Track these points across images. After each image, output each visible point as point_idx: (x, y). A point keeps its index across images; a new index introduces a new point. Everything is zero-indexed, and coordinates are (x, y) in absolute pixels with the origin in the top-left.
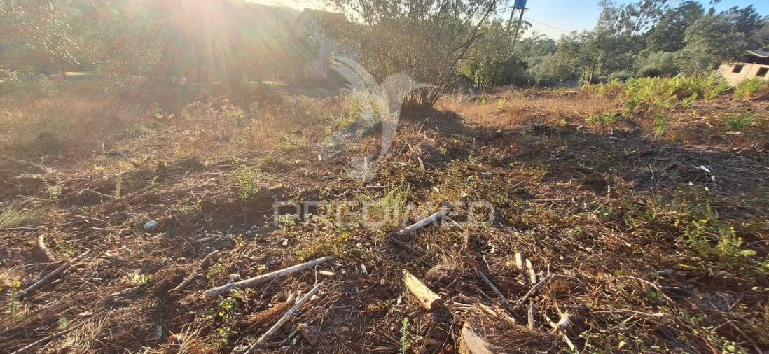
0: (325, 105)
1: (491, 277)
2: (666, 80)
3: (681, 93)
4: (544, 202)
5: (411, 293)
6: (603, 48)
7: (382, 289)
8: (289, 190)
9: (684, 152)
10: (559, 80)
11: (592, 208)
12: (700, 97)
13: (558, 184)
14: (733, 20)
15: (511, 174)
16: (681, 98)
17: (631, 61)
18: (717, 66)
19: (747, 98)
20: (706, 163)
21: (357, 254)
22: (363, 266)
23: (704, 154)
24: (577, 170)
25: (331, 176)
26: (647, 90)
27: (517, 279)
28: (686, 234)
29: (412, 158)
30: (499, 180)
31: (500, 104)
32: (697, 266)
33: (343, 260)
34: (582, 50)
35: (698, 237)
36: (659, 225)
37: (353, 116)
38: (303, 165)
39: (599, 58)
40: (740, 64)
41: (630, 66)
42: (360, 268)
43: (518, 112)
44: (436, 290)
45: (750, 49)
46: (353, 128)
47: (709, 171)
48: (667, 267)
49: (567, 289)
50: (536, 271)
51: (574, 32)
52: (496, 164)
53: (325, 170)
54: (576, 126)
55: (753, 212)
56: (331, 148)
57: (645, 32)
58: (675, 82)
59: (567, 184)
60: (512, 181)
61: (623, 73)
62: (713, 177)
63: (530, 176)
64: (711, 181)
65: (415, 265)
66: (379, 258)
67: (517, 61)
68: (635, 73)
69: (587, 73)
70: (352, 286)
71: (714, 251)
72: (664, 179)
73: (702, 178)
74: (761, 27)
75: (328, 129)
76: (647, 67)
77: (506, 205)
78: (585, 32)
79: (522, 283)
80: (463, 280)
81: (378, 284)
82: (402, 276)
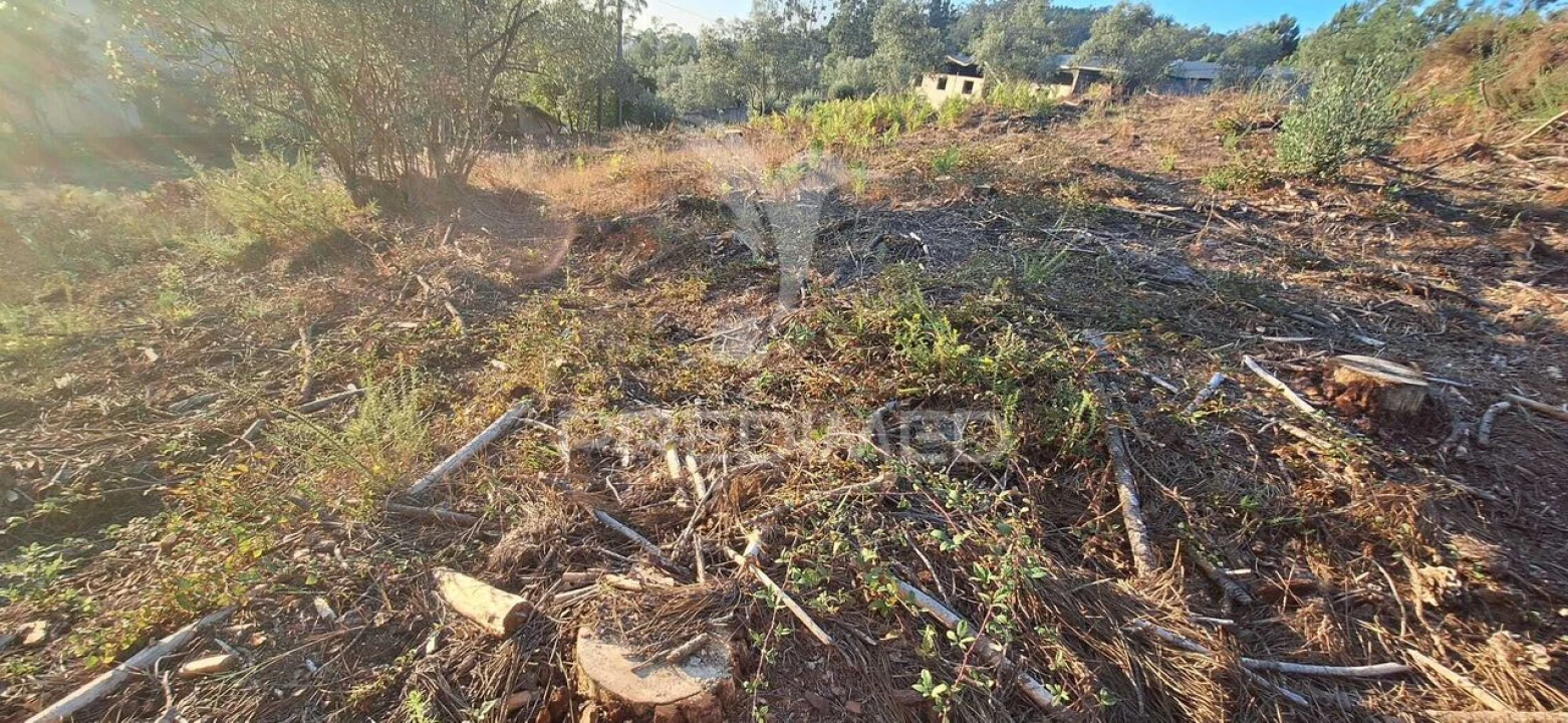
0: (152, 206)
1: (624, 517)
2: (859, 103)
3: (881, 123)
4: (711, 339)
5: (460, 616)
6: (771, 52)
7: (381, 638)
8: (35, 473)
9: (892, 214)
10: (716, 112)
11: (783, 330)
12: (903, 129)
13: (730, 301)
14: (925, 7)
15: (648, 300)
16: (881, 133)
17: (816, 73)
18: (919, 82)
19: (952, 126)
20: (914, 227)
21: (295, 579)
22: (321, 603)
23: (915, 214)
24: (757, 269)
25: (199, 399)
26: (837, 122)
27: (673, 500)
28: (897, 343)
29: (431, 306)
30: (630, 315)
31: (615, 163)
32: (919, 386)
33: (257, 608)
34: (739, 53)
35: (913, 343)
36: (868, 337)
37: (247, 226)
38: (89, 389)
39: (769, 69)
40: (942, 76)
41: (816, 83)
42: (314, 611)
43: (647, 176)
44: (513, 586)
45: (950, 54)
46: (257, 257)
47: (919, 239)
48: (888, 400)
49: (756, 487)
50: (703, 473)
51: (720, 21)
52: (620, 285)
53: (172, 385)
54: (746, 192)
55: (969, 288)
56: (187, 322)
57: (826, 23)
58: (869, 106)
59: (743, 298)
60: (653, 313)
61: (808, 94)
62: (925, 247)
63: (682, 297)
64: (924, 254)
65: (462, 548)
66: (363, 565)
67: (635, 76)
68: (825, 94)
69: (757, 99)
70: (297, 663)
71: (934, 356)
72: (870, 260)
73: (911, 251)
74: (957, 20)
75: (169, 271)
76: (838, 84)
77: (645, 364)
78: (737, 21)
79: (682, 504)
80: (568, 542)
81: (372, 630)
82: (434, 585)
